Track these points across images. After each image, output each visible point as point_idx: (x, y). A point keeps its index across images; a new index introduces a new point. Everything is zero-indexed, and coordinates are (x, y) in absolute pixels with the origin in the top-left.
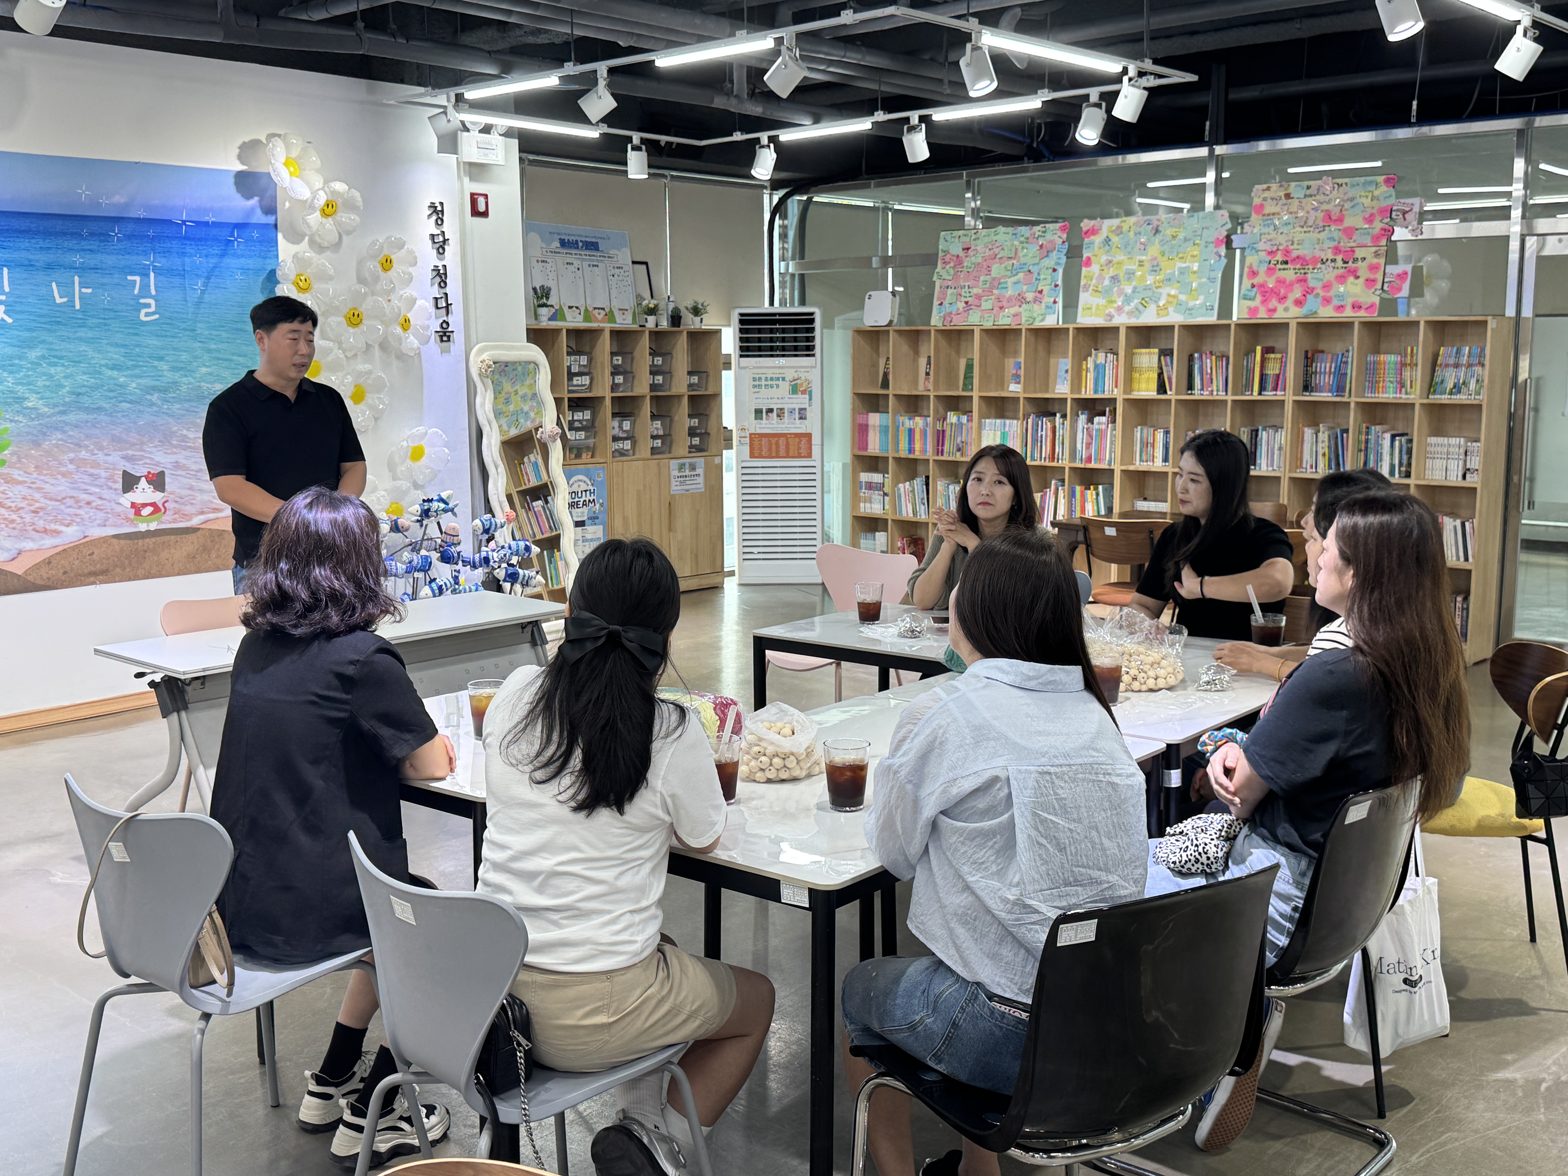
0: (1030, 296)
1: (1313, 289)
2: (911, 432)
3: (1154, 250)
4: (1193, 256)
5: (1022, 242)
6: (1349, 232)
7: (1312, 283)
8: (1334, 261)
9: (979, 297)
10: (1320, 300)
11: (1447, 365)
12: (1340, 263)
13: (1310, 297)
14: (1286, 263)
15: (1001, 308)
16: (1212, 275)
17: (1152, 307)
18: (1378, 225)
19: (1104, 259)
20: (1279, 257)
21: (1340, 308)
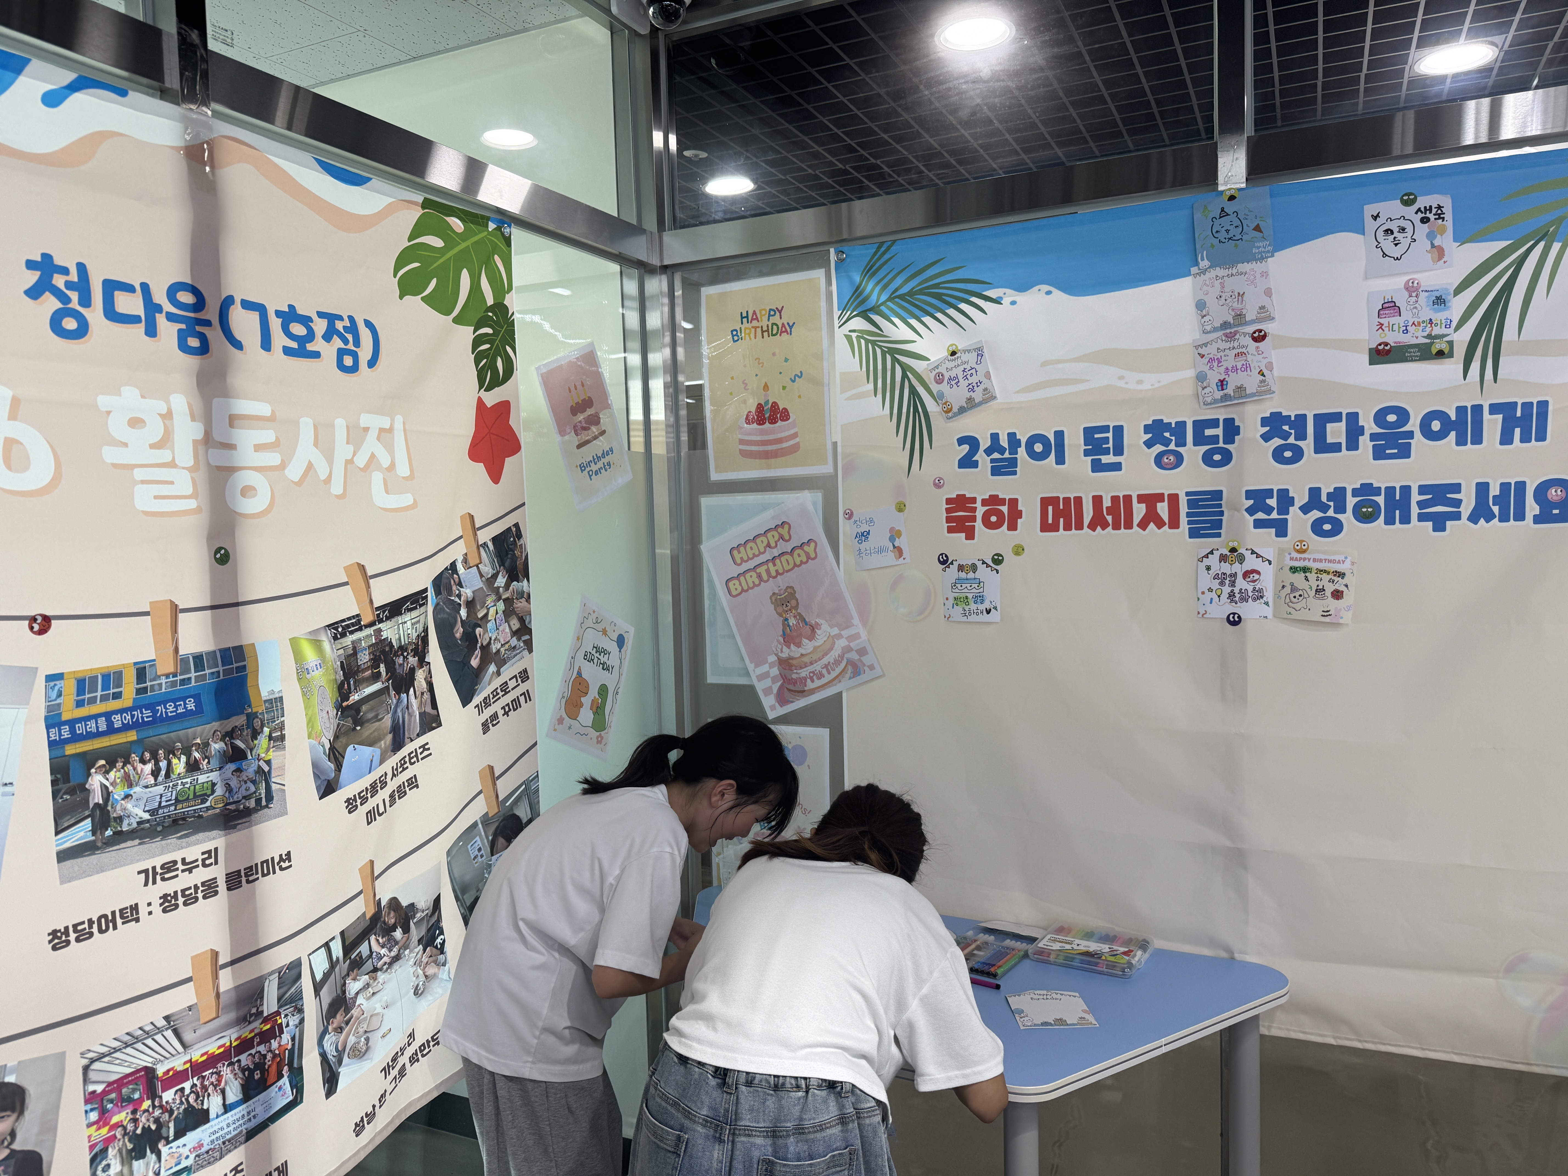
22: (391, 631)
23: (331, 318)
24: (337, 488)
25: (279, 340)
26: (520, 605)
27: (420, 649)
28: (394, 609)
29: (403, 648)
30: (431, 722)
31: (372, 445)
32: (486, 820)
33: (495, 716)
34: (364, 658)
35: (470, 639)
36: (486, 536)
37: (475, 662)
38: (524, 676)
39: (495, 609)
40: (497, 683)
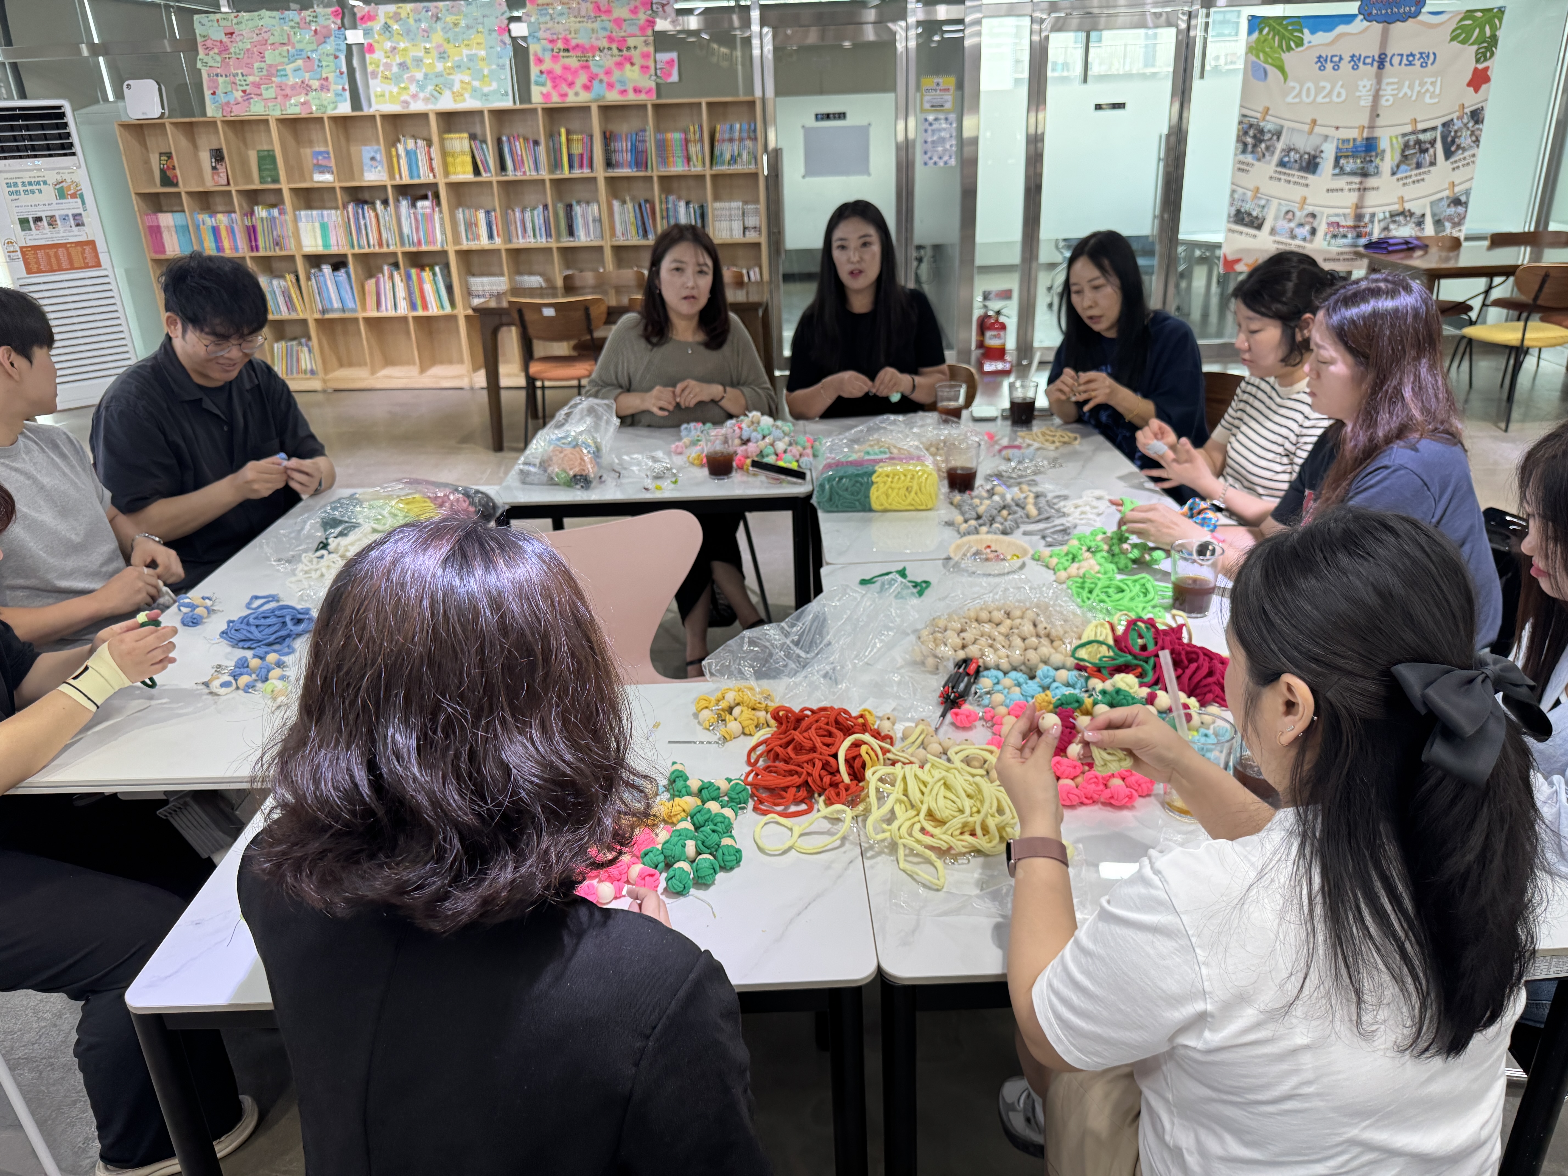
0: (315, 84)
1: (597, 75)
2: (216, 231)
3: (438, 37)
4: (478, 44)
5: (292, 27)
6: (618, 22)
7: (595, 70)
8: (610, 49)
9: (258, 86)
10: (604, 85)
11: (724, 141)
12: (615, 51)
13: (596, 83)
14: (567, 50)
15: (286, 96)
16: (501, 61)
17: (447, 94)
18: (642, 17)
19: (389, 45)
20: (560, 45)
21: (623, 92)
22: (1422, 137)
23: (1421, 54)
24: (1414, 98)
25: (1405, 61)
26: (1477, 133)
27: (1433, 143)
28: (1425, 131)
29: (1425, 142)
30: (1433, 164)
31: (1428, 86)
32: (1448, 197)
33: (1458, 167)
34: (1411, 143)
35: (1453, 142)
36: (1468, 110)
37: (1453, 149)
38: (1474, 155)
39: (1466, 133)
40: (1462, 156)
